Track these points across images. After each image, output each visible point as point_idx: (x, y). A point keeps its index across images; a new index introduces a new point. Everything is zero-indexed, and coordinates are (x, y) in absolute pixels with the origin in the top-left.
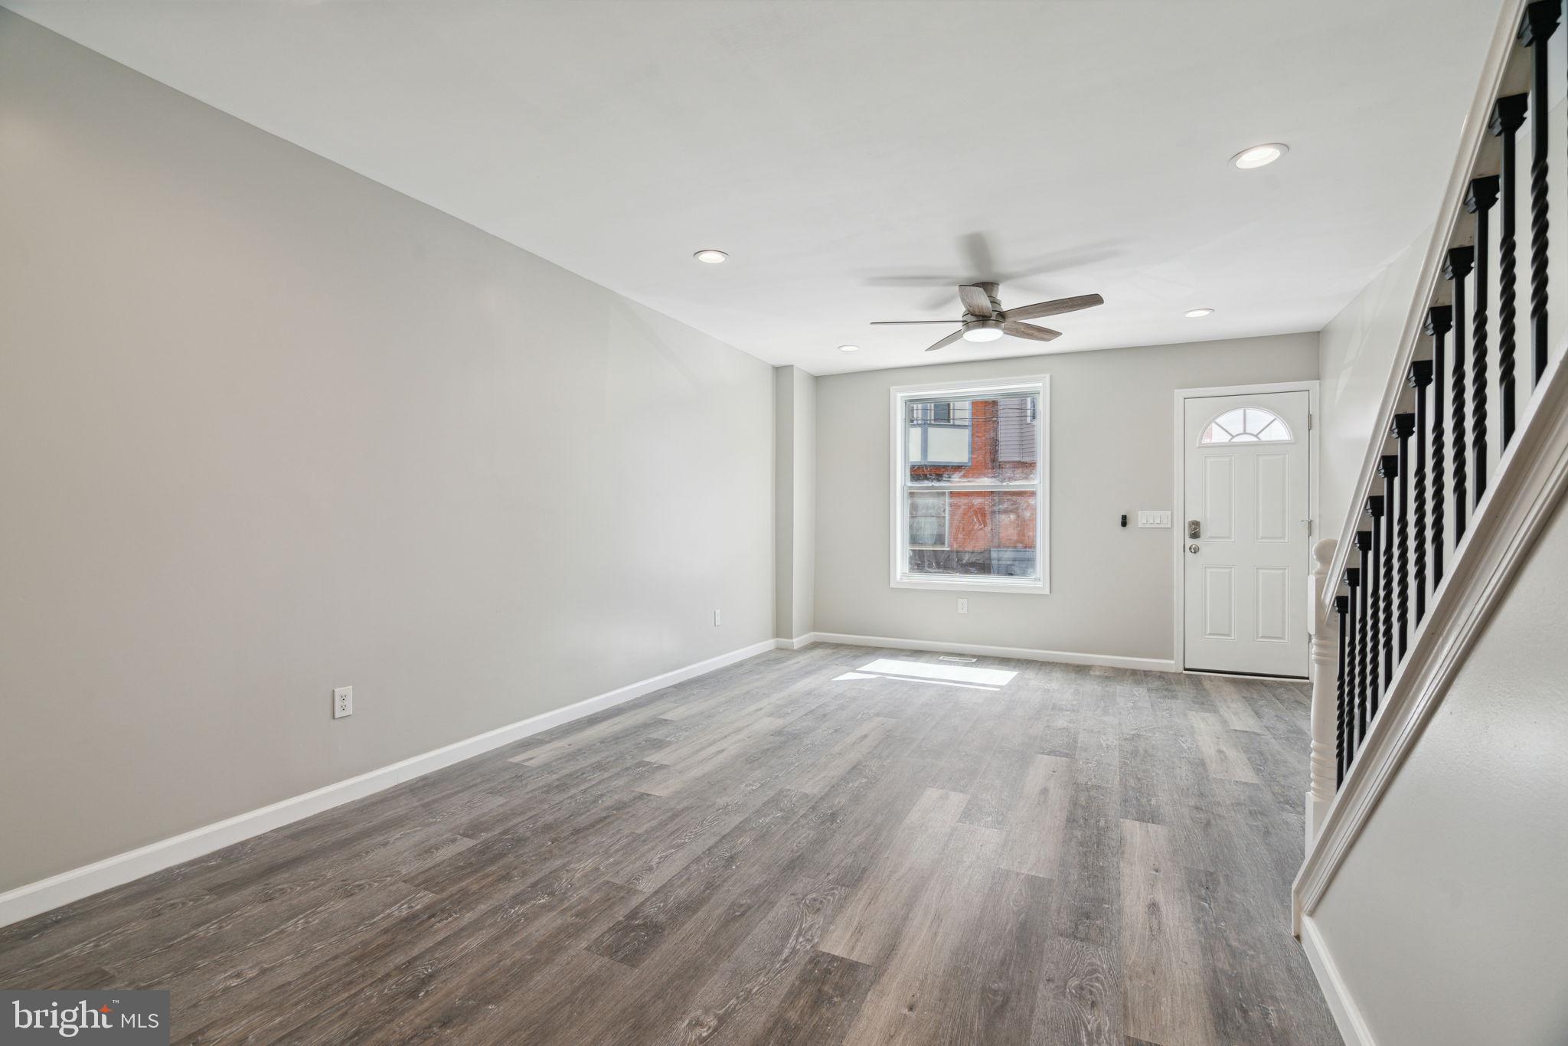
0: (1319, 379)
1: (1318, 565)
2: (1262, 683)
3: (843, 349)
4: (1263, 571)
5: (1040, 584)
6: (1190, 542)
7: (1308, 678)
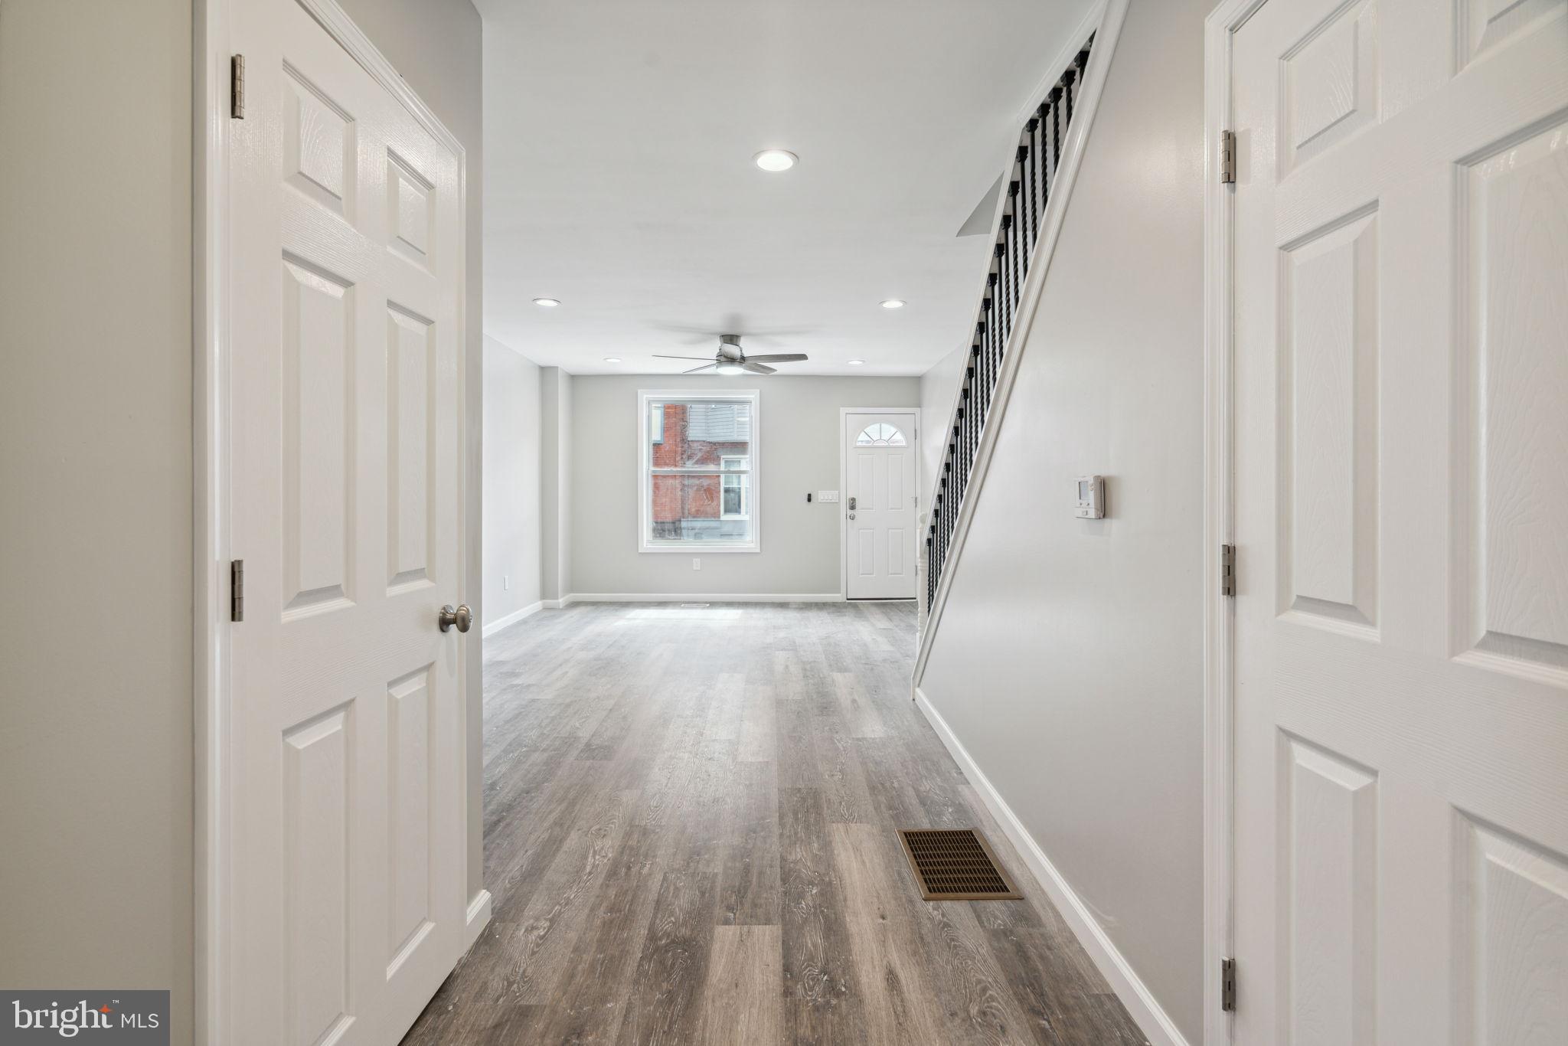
0: (920, 407)
1: (921, 525)
2: (892, 603)
3: (609, 360)
4: (893, 531)
5: (752, 545)
6: (850, 512)
7: (915, 598)
